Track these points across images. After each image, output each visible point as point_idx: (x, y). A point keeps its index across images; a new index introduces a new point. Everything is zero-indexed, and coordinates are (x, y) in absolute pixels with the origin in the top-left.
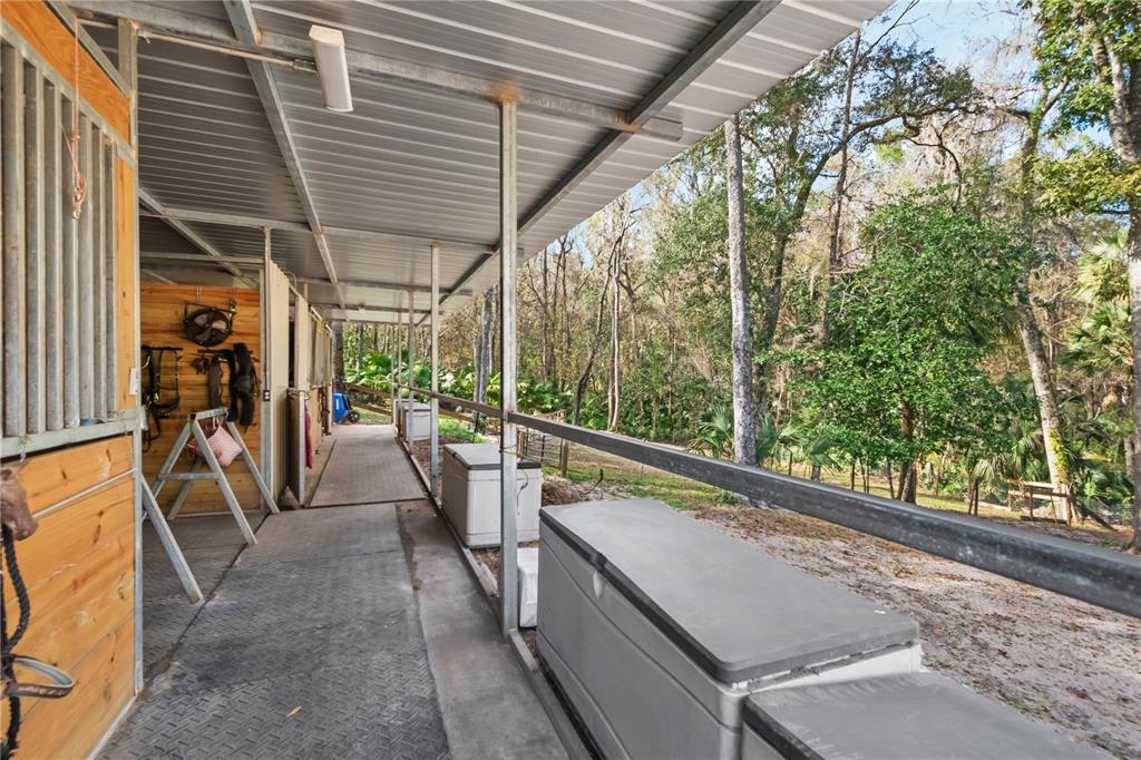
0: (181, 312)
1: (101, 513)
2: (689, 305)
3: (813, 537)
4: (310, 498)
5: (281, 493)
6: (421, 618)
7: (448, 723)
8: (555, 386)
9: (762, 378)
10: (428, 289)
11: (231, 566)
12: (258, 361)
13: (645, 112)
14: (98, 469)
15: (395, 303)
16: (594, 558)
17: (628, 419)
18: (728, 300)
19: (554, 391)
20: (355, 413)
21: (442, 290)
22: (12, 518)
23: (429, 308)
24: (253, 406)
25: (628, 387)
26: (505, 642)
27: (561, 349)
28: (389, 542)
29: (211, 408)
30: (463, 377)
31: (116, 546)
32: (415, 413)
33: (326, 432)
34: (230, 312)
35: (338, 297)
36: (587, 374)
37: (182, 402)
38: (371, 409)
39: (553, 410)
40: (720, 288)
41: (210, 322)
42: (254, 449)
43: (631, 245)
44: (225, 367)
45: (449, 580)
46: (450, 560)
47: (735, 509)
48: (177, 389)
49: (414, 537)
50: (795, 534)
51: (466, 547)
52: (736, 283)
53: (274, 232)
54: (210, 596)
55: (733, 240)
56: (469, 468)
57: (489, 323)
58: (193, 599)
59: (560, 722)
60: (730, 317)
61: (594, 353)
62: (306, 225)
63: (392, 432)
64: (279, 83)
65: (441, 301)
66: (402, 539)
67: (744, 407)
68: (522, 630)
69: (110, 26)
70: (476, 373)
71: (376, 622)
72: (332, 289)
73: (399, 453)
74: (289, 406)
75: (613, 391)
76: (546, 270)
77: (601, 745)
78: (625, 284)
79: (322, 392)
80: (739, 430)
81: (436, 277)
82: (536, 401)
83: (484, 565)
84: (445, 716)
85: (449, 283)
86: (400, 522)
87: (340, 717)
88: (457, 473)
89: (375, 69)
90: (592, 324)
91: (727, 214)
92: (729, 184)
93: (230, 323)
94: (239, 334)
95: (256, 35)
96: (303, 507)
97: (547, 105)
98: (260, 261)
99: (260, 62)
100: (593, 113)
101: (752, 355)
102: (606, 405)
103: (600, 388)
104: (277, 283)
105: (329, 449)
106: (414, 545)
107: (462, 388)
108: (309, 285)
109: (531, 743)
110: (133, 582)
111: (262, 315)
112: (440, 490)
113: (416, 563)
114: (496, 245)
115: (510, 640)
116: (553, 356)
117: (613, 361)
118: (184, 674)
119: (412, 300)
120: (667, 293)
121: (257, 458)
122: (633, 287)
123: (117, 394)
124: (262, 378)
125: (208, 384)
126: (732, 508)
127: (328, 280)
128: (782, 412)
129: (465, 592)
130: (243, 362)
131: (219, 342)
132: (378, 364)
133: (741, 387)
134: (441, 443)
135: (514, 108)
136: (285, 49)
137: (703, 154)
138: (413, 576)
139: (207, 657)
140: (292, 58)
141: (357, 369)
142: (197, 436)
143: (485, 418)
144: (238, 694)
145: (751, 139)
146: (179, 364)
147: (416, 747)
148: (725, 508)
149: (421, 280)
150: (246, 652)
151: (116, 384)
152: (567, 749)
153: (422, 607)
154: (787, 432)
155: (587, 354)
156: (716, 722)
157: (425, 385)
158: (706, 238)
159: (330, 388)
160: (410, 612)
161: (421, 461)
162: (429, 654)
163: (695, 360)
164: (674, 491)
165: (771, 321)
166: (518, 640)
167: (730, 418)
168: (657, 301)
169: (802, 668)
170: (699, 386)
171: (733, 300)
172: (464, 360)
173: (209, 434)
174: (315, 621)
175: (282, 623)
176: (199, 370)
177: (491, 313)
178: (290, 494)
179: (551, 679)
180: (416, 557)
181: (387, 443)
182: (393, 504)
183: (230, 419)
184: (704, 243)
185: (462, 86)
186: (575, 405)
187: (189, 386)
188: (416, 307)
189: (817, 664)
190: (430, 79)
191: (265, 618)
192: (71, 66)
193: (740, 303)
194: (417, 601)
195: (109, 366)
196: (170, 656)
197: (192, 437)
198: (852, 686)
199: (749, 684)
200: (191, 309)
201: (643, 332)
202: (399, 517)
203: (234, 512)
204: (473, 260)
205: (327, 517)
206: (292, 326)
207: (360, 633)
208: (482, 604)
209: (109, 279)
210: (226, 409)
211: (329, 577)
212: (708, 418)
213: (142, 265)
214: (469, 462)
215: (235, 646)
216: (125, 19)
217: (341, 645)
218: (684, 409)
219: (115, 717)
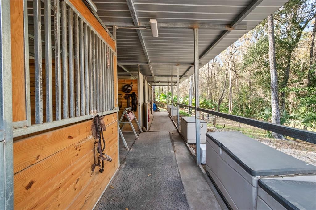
0: (122, 86)
1: (113, 128)
2: (255, 75)
3: (303, 150)
4: (149, 129)
5: (143, 128)
6: (176, 159)
7: (183, 183)
8: (212, 101)
9: (283, 97)
10: (176, 76)
11: (134, 143)
12: (137, 96)
13: (235, 24)
14: (112, 120)
15: (167, 80)
16: (220, 145)
17: (235, 111)
18: (269, 72)
19: (212, 103)
20: (158, 109)
21: (180, 76)
22: (103, 127)
23: (176, 81)
24: (137, 107)
25: (235, 101)
26: (197, 167)
27: (214, 90)
28: (168, 141)
29: (128, 107)
30: (185, 99)
31: (115, 136)
32: (173, 109)
33: (152, 113)
34: (131, 85)
35: (154, 80)
36: (222, 98)
37: (122, 106)
38: (162, 108)
39: (211, 108)
40: (266, 69)
41: (128, 87)
42: (137, 117)
43: (235, 58)
44: (131, 98)
45: (183, 151)
46: (183, 146)
47: (272, 140)
48: (121, 103)
49: (174, 140)
50: (296, 149)
51: (187, 143)
52: (272, 67)
53: (140, 65)
54: (130, 149)
55: (271, 53)
56: (188, 123)
57: (192, 84)
58: (127, 150)
59: (212, 186)
60: (270, 78)
61: (224, 91)
62: (147, 63)
63: (167, 114)
64: (142, 33)
65: (179, 79)
66: (171, 140)
67: (276, 107)
68: (202, 164)
69: (111, 28)
70: (189, 98)
71: (166, 158)
72: (153, 78)
73: (169, 119)
74: (144, 107)
75: (230, 102)
76: (209, 68)
77: (222, 193)
78: (234, 70)
79: (151, 103)
80: (274, 114)
81: (178, 73)
82: (206, 105)
83: (192, 148)
84: (183, 181)
85: (181, 74)
86: (170, 136)
87: (159, 178)
88: (184, 124)
89: (163, 26)
90: (223, 83)
91: (268, 45)
92: (269, 35)
93: (131, 88)
94: (133, 90)
95: (138, 24)
96: (148, 131)
97: (206, 27)
98: (137, 73)
99: (139, 29)
100: (219, 27)
101: (278, 90)
102: (228, 107)
103: (226, 101)
104: (141, 77)
105: (153, 118)
106: (174, 142)
107: (185, 102)
108: (147, 77)
109: (204, 190)
110: (118, 143)
111: (138, 85)
112: (180, 129)
113: (174, 146)
114: (193, 64)
115: (199, 166)
116: (211, 92)
117: (230, 93)
118: (127, 165)
119: (172, 79)
120: (248, 72)
121: (138, 119)
122: (236, 71)
123: (115, 104)
124: (138, 100)
125: (127, 102)
126: (271, 139)
127: (152, 76)
128: (292, 109)
129: (187, 154)
130: (134, 97)
131: (130, 92)
132: (163, 96)
133: (274, 100)
134: (180, 117)
135: (197, 29)
136: (145, 26)
137: (260, 27)
138: (174, 149)
139: (131, 162)
140: (146, 27)
141: (158, 98)
142: (126, 114)
143: (191, 110)
144: (138, 170)
145: (277, 19)
146: (122, 97)
147: (176, 187)
148: (269, 139)
149: (174, 74)
150: (139, 162)
151: (114, 102)
152: (214, 193)
153: (176, 156)
154: (292, 115)
155: (221, 92)
156: (251, 185)
157: (175, 101)
158: (261, 54)
159: (152, 103)
160: (174, 157)
161: (175, 121)
162: (178, 167)
163: (259, 92)
164: (250, 133)
165: (286, 79)
166: (201, 167)
167: (271, 111)
168: (244, 74)
169: (278, 175)
170: (260, 100)
171: (271, 72)
172: (185, 94)
173: (128, 113)
174: (152, 157)
175: (145, 157)
176: (126, 99)
177: (193, 81)
178: (144, 128)
179: (209, 176)
180: (175, 145)
181: (166, 117)
182: (168, 132)
183: (132, 110)
184: (260, 55)
185: (184, 26)
186: (218, 107)
187: (124, 102)
188: (173, 81)
189: (283, 175)
190: (176, 26)
191: (142, 155)
192: (107, 39)
193: (274, 73)
194: (175, 155)
195: (113, 98)
196: (124, 160)
197: (125, 113)
198: (294, 182)
199: (261, 177)
200: (124, 85)
201: (240, 84)
202: (170, 135)
203: (134, 131)
204: (188, 68)
205: (153, 134)
206: (144, 87)
207: (162, 161)
208: (191, 157)
209: (113, 80)
210: (131, 108)
211: (154, 147)
212: (263, 110)
213: (118, 75)
214: (188, 121)
215: (136, 160)
216: (114, 26)
217: (158, 163)
218: (255, 108)
219: (116, 171)
